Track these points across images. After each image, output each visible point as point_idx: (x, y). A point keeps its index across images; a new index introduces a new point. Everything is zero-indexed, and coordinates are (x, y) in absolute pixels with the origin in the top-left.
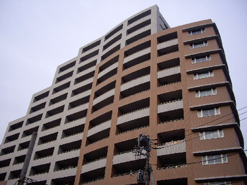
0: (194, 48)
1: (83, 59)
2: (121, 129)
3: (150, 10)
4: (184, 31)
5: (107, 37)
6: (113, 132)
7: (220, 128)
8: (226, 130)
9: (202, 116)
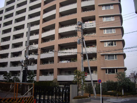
2: (62, 14)
6: (57, 16)
7: (113, 16)
8: (116, 17)
9: (104, 9)
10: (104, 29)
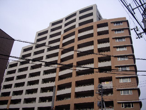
0: (117, 33)
1: (52, 30)
3: (92, 7)
4: (112, 23)
5: (67, 19)
10: (121, 90)
